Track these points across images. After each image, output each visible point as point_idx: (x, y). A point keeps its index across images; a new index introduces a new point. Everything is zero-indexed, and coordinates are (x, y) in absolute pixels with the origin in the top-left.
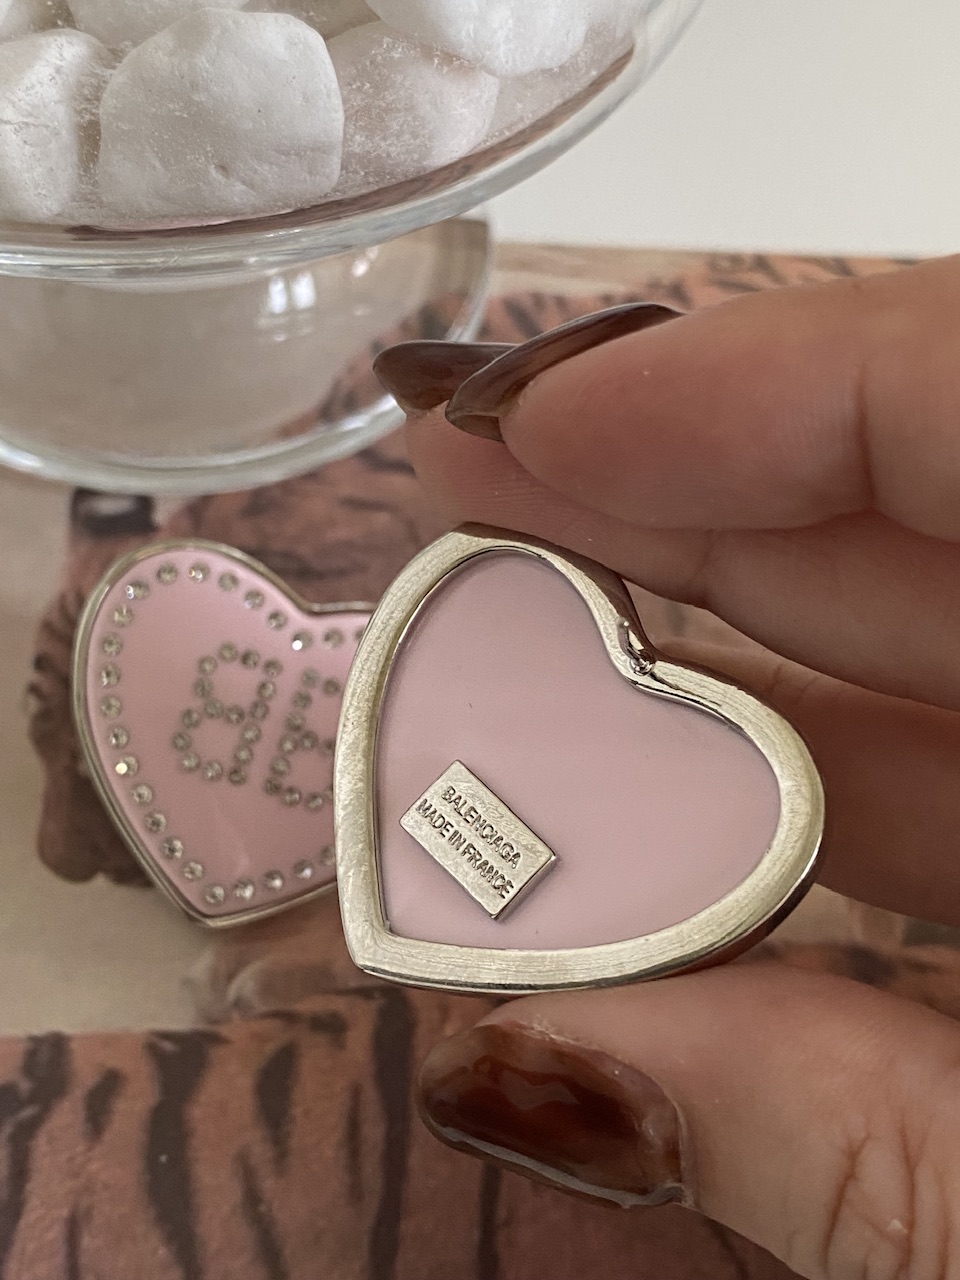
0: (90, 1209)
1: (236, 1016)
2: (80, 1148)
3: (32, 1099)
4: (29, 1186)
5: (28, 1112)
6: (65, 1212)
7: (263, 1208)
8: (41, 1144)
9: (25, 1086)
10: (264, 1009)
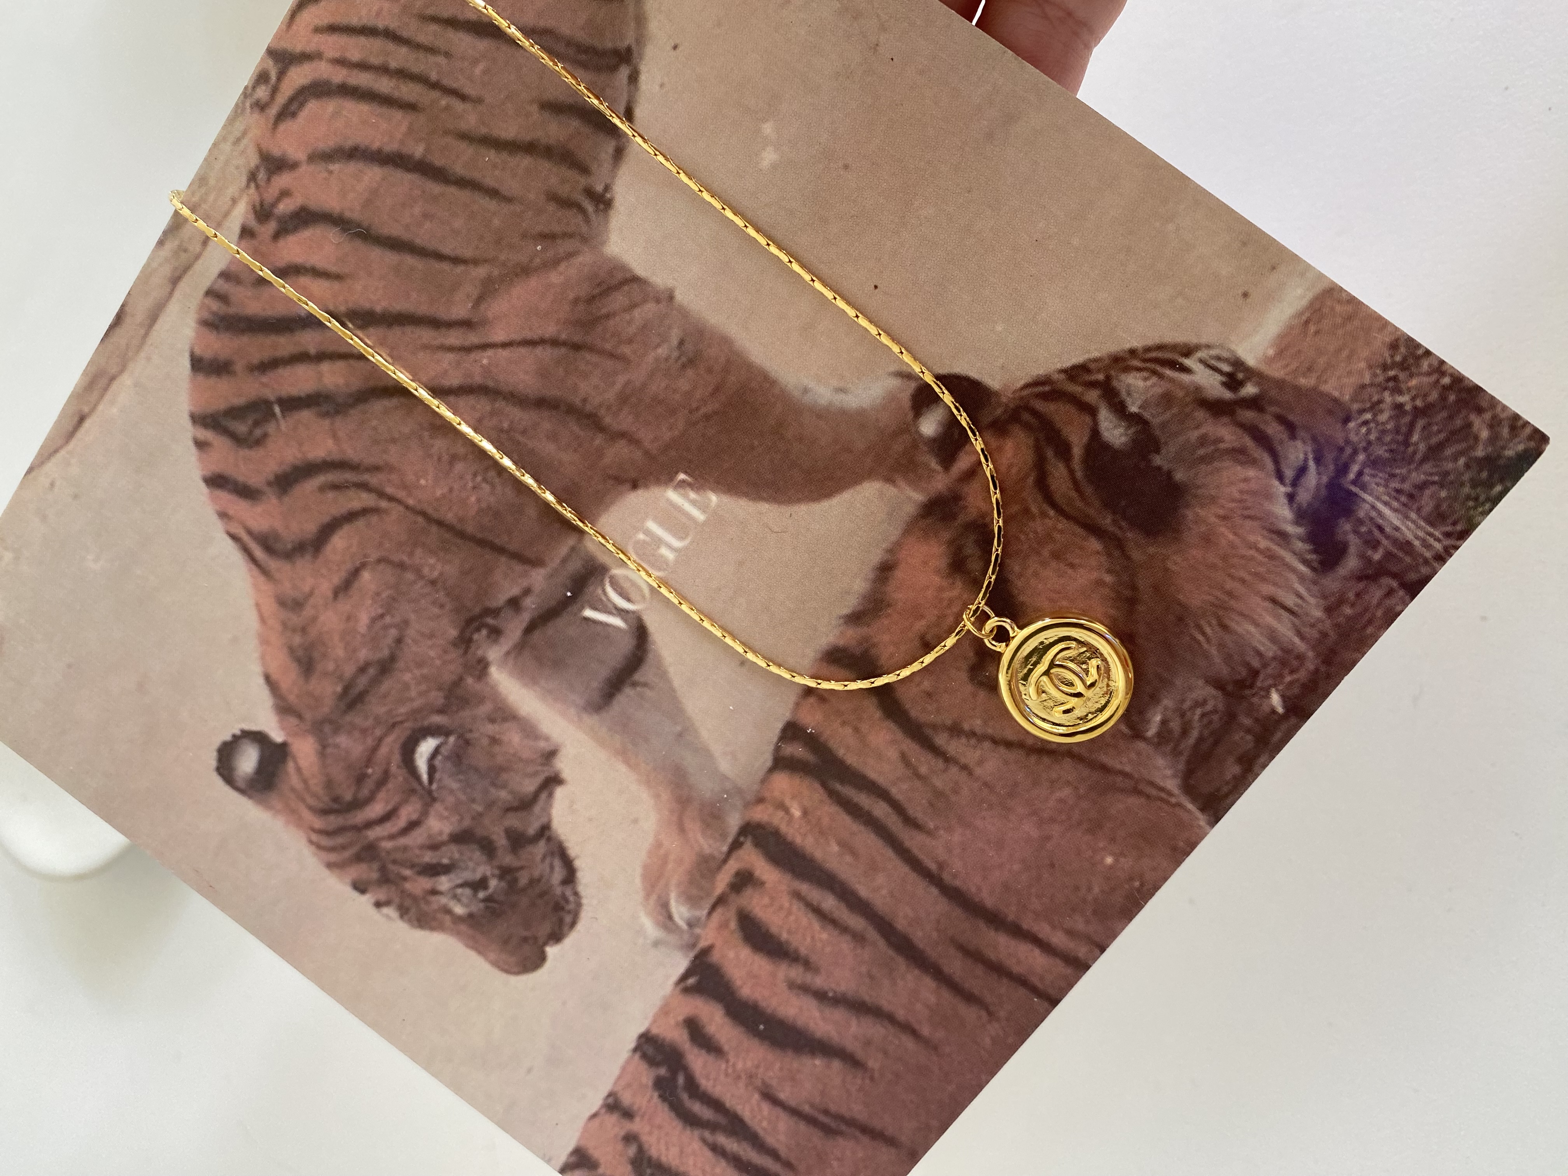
0: (764, 1082)
1: (698, 931)
2: (723, 1066)
3: (674, 1073)
4: (728, 1105)
5: (681, 1080)
6: (756, 1096)
7: (831, 994)
8: (705, 1084)
9: (663, 1071)
10: (705, 912)
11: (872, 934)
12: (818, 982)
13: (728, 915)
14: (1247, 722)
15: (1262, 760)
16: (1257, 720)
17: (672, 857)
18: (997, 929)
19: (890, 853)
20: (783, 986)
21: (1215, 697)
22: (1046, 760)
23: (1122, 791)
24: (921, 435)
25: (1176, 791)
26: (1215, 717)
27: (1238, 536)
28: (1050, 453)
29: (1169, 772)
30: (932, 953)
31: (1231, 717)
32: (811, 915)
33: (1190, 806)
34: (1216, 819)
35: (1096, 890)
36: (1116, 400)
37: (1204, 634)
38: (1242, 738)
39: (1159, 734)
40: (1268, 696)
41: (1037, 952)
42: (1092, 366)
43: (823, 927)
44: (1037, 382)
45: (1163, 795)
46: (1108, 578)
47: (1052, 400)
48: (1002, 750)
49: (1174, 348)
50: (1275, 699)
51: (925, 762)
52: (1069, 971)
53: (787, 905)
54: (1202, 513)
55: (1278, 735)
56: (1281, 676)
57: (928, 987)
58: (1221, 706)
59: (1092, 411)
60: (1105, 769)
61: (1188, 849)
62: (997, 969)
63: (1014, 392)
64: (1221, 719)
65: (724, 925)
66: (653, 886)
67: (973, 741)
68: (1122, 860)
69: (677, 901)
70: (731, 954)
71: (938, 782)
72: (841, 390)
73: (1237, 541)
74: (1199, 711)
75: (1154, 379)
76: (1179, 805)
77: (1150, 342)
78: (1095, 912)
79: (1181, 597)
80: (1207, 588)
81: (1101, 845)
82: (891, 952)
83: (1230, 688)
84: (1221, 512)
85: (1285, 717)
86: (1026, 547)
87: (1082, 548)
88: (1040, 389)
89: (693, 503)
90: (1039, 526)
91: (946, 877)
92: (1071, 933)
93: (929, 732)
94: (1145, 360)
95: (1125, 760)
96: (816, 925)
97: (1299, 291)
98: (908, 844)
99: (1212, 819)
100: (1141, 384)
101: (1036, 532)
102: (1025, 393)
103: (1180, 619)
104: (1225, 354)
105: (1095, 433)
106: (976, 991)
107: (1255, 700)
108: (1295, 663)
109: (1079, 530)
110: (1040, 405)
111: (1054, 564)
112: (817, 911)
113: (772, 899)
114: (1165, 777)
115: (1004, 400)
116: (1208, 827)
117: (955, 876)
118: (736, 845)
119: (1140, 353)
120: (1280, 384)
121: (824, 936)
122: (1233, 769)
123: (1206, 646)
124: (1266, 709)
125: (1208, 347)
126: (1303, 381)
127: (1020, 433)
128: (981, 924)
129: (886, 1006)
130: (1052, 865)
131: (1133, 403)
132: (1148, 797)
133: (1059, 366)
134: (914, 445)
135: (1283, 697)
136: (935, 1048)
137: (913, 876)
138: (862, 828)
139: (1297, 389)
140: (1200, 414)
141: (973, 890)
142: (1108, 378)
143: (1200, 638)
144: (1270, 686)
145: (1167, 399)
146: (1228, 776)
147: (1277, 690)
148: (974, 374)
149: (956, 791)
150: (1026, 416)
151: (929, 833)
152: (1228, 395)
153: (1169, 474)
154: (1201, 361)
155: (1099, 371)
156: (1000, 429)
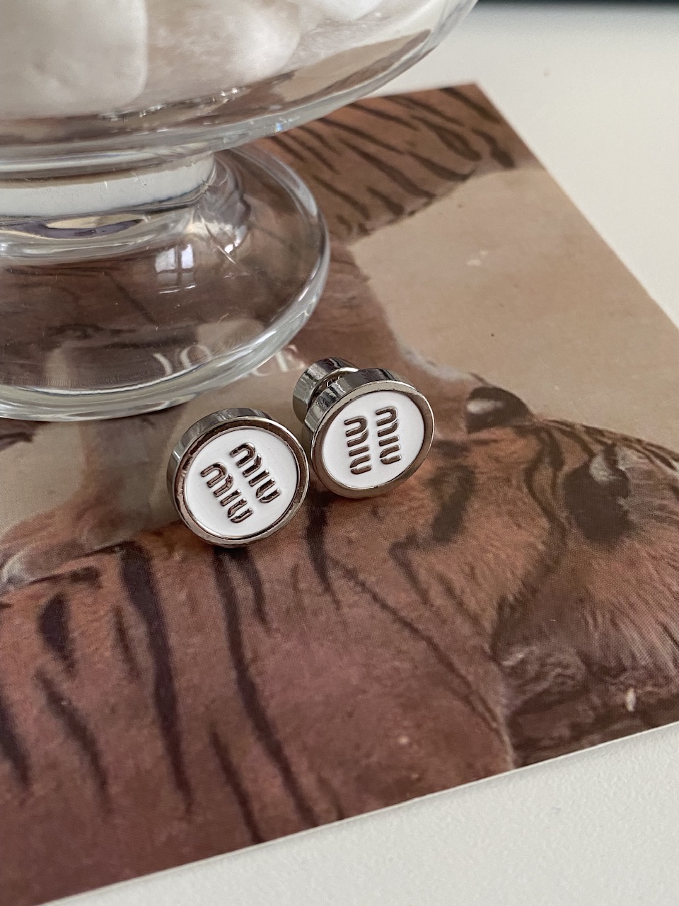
10: (33, 579)
11: (149, 677)
12: (65, 687)
13: (48, 592)
14: (596, 700)
15: (591, 737)
16: (605, 705)
17: (52, 529)
18: (259, 738)
19: (222, 625)
20: (32, 672)
21: (578, 668)
22: (407, 633)
23: (455, 692)
24: (465, 408)
25: (501, 719)
26: (570, 682)
27: (659, 574)
28: (547, 460)
29: (504, 701)
30: (184, 724)
31: (583, 691)
32: (113, 633)
33: (506, 738)
34: (523, 762)
35: (374, 759)
36: (612, 458)
37: (595, 620)
38: (584, 710)
39: (513, 668)
40: (625, 691)
41: (279, 781)
42: (606, 434)
43: (113, 647)
44: (562, 423)
45: (487, 715)
46: (541, 547)
47: (568, 436)
48: (377, 607)
49: (670, 453)
50: (630, 698)
51: (309, 581)
52: (294, 817)
53: (102, 613)
54: (637, 546)
55: (617, 727)
56: (644, 684)
57: (152, 750)
58: (579, 677)
59: (592, 455)
60: (450, 667)
61: (482, 774)
62: (230, 773)
63: (546, 420)
64: (574, 686)
65: (35, 597)
66: (15, 539)
67: (359, 589)
68: (415, 747)
69: (19, 559)
70: (17, 621)
71: (307, 600)
72: (433, 364)
73: (656, 576)
74: (559, 670)
75: (646, 461)
76: (497, 732)
77: (654, 442)
78: (358, 778)
79: (590, 587)
80: (614, 592)
81: (406, 723)
82: (150, 702)
83: (595, 668)
84: (653, 553)
85: (632, 715)
86: (493, 498)
87: (533, 520)
88: (564, 427)
89: (287, 362)
90: (510, 493)
91: (252, 670)
92: (323, 783)
93: (329, 564)
94: (645, 449)
95: (472, 670)
96: (109, 643)
98: (243, 628)
99: (521, 761)
100: (635, 458)
101: (506, 494)
102: (552, 424)
103: (581, 600)
105: (586, 466)
106: (193, 782)
107: (612, 688)
108: (661, 680)
109: (539, 510)
110: (557, 435)
111: (506, 518)
112: (121, 632)
113: (95, 602)
114: (498, 702)
115: (535, 420)
116: (511, 765)
117: (260, 674)
118: (109, 550)
119: (644, 444)
121: (108, 654)
122: (563, 731)
123: (591, 628)
124: (618, 700)
127: (533, 440)
128: (249, 725)
129: (102, 744)
130: (350, 715)
131: (623, 465)
132: (474, 709)
133: (585, 423)
134: (458, 411)
135: (638, 699)
136: (109, 811)
137: (225, 653)
138: (218, 596)
140: (668, 494)
141: (267, 694)
142: (614, 445)
143: (590, 621)
144: (630, 686)
145: (649, 475)
146: (556, 734)
147: (635, 692)
148: (524, 400)
149: (315, 614)
150: (544, 435)
151: (268, 631)
153: (626, 512)
155: (609, 438)
156: (522, 432)
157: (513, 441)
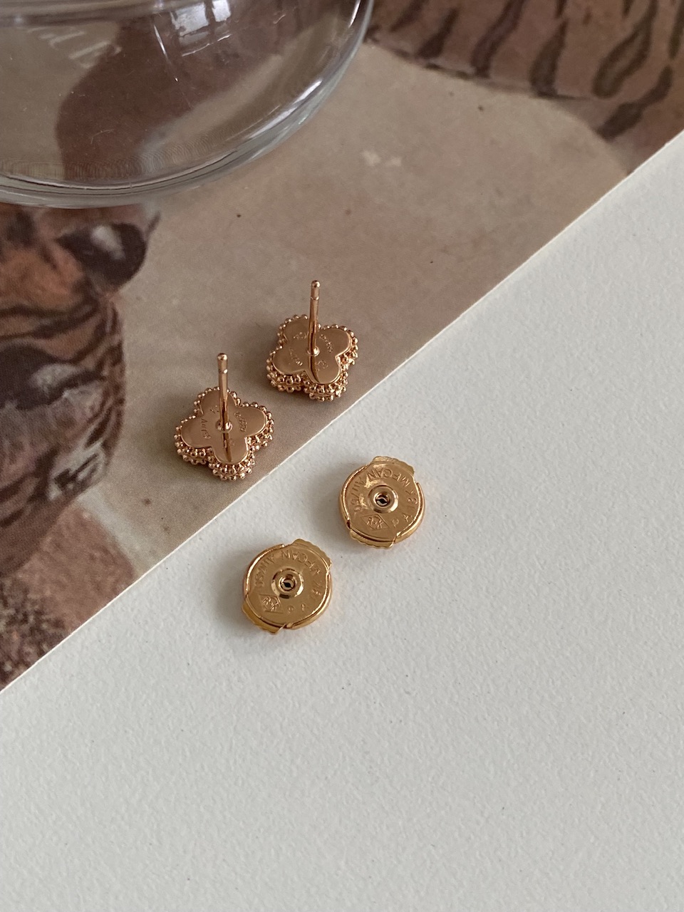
24: (95, 226)
28: (46, 322)
36: (80, 382)
42: (117, 368)
44: (116, 323)
47: (95, 332)
49: (115, 435)
59: (75, 361)
63: (113, 304)
75: (89, 414)
94: (110, 410)
97: (137, 547)
100: (89, 403)
102: (110, 312)
104: (95, 476)
105: (52, 360)
110: (92, 323)
115: (108, 295)
119: (118, 408)
120: (51, 520)
125: (107, 464)
126: (49, 539)
131: (72, 394)
133: (126, 342)
134: (88, 220)
139: (43, 533)
140: (43, 448)
142: (103, 379)
145: (68, 422)
148: (140, 275)
150: (87, 309)
152: (55, 473)
154: (95, 456)
155: (111, 372)
156: (83, 287)
157: (63, 284)
